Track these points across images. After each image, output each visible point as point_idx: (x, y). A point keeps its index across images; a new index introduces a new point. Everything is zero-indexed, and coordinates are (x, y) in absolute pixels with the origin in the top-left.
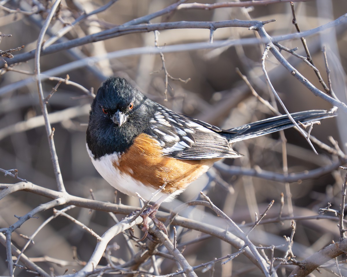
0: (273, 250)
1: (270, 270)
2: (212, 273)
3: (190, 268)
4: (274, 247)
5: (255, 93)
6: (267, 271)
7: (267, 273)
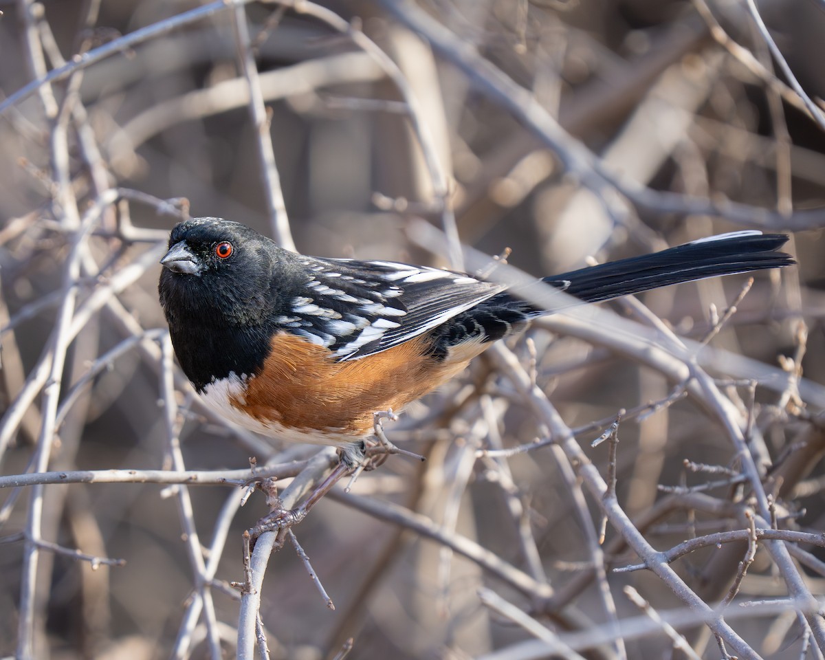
0: (752, 389)
1: (746, 434)
2: (613, 447)
3: (566, 431)
4: (755, 383)
5: (720, 34)
6: (740, 435)
7: (739, 442)
